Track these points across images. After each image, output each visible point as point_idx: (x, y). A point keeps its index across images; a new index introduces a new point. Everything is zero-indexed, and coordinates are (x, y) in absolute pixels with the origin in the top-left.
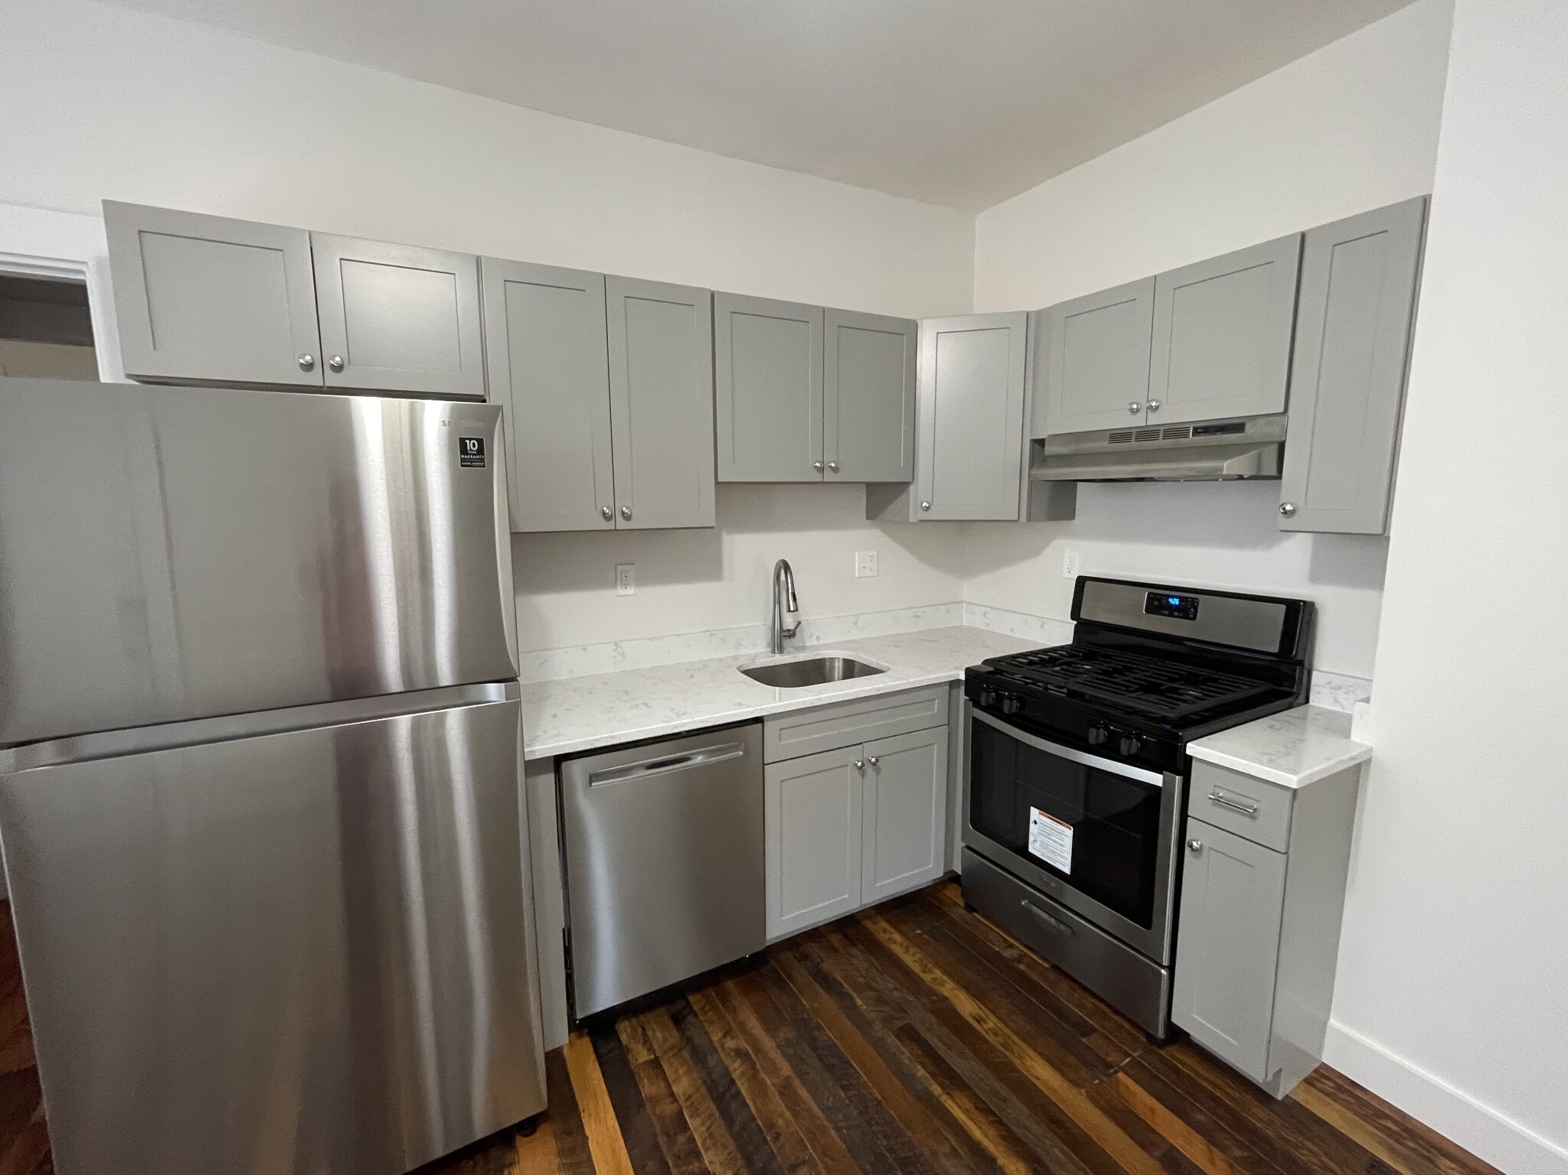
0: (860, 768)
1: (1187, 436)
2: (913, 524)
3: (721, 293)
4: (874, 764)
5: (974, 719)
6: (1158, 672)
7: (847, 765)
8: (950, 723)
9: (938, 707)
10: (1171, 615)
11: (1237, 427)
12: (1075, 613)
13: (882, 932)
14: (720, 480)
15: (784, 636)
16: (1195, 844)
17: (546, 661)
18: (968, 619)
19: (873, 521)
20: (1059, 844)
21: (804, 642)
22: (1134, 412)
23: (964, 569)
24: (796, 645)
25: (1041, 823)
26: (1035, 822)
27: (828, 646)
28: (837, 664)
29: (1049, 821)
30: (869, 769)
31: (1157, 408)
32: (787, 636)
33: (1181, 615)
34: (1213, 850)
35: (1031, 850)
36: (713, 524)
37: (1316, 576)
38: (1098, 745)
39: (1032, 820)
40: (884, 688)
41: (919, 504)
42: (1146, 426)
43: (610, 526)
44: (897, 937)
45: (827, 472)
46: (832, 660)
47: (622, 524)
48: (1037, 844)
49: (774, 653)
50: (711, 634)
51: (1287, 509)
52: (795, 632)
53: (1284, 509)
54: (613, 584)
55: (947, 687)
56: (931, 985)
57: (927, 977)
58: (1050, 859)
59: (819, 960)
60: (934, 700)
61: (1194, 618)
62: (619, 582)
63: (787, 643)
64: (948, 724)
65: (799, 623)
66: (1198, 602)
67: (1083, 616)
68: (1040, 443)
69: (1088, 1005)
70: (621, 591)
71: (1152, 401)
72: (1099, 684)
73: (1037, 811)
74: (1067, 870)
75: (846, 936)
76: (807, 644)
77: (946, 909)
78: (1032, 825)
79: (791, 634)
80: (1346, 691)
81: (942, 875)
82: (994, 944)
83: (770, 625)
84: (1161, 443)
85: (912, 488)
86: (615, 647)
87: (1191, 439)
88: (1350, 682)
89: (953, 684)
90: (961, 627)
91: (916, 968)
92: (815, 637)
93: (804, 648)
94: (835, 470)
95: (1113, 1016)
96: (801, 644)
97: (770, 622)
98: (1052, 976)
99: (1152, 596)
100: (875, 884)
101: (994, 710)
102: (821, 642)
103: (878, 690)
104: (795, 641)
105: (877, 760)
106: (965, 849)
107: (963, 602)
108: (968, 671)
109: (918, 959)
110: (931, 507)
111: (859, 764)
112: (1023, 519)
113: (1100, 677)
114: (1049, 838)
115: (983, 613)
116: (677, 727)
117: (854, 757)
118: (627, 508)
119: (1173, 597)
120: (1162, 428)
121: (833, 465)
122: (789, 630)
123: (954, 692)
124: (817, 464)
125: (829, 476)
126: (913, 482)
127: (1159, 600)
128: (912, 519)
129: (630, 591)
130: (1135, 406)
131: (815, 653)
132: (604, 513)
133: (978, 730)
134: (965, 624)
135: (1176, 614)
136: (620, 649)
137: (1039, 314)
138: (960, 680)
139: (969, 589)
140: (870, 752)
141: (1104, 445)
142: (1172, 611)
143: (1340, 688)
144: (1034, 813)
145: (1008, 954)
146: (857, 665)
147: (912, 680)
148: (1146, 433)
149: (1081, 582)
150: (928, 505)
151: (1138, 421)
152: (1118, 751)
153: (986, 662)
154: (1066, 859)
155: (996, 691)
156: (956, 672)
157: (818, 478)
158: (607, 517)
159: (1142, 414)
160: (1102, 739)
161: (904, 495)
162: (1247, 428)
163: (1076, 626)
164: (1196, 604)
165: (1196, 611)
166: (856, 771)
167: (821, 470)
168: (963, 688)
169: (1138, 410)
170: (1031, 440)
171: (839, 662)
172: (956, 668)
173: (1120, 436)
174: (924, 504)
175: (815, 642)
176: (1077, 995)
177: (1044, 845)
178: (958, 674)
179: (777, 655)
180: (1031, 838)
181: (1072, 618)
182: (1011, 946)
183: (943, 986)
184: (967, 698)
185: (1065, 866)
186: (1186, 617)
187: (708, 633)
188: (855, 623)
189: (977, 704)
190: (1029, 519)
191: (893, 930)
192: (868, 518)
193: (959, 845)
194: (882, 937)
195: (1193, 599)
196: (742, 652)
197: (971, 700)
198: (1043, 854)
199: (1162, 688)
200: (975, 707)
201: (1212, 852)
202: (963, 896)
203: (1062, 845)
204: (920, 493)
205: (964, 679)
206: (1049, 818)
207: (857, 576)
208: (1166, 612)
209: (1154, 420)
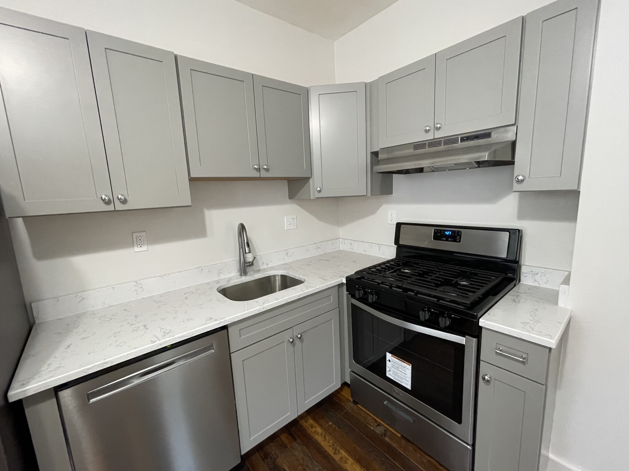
0: (292, 342)
1: (457, 142)
2: (312, 199)
3: (182, 56)
4: (300, 338)
5: (352, 304)
6: (445, 272)
7: (284, 341)
8: (340, 307)
9: (333, 299)
10: (447, 240)
11: (486, 135)
12: (397, 241)
13: (310, 428)
14: (192, 176)
15: (246, 266)
16: (486, 377)
17: (83, 299)
18: (344, 247)
19: (292, 200)
20: (404, 373)
21: (259, 266)
22: (427, 131)
23: (339, 222)
24: (255, 269)
25: (393, 361)
26: (390, 361)
27: (273, 268)
28: (277, 278)
29: (397, 360)
30: (297, 342)
31: (440, 128)
32: (248, 265)
33: (452, 240)
34: (496, 380)
35: (388, 375)
36: (190, 204)
37: (521, 216)
38: (426, 321)
39: (387, 359)
40: (303, 294)
41: (315, 189)
42: (434, 139)
43: (111, 208)
44: (319, 430)
45: (262, 171)
46: (274, 276)
47: (120, 207)
48: (391, 373)
49: (242, 276)
50: (202, 270)
51: (519, 179)
52: (253, 262)
53: (518, 179)
54: (132, 244)
55: (337, 288)
56: (339, 463)
57: (337, 458)
58: (399, 381)
59: (275, 457)
60: (331, 295)
61: (460, 241)
62: (135, 244)
63: (249, 269)
64: (338, 307)
65: (255, 258)
66: (461, 233)
67: (400, 243)
68: (375, 154)
69: (425, 461)
70: (137, 249)
71: (437, 124)
72: (418, 283)
73: (391, 355)
74: (409, 387)
75: (291, 435)
76: (261, 268)
77: (343, 404)
78: (388, 362)
79: (251, 264)
80: (540, 275)
81: (340, 386)
82: (371, 425)
83: (238, 260)
84: (442, 147)
85: (311, 180)
86: (135, 284)
87: (460, 144)
88: (543, 270)
89: (340, 285)
90: (340, 251)
91: (330, 451)
92: (265, 264)
93: (259, 271)
94: (267, 170)
95: (439, 467)
96: (258, 269)
97: (238, 258)
98: (404, 442)
99: (436, 231)
100: (305, 402)
101: (363, 300)
102: (269, 266)
103: (299, 296)
104: (254, 267)
105: (301, 336)
106: (351, 373)
107: (340, 238)
108: (347, 278)
109: (331, 444)
110: (322, 190)
111: (291, 340)
112: (369, 195)
113: (418, 278)
114: (398, 370)
115: (350, 244)
116: (161, 345)
117: (287, 336)
118: (122, 195)
119: (448, 231)
120: (443, 139)
121: (265, 167)
122: (249, 262)
123: (340, 289)
124: (256, 167)
125: (264, 174)
126: (311, 177)
127: (440, 233)
128: (312, 198)
129: (145, 248)
130: (428, 128)
131: (265, 273)
132: (104, 200)
133: (355, 311)
134: (341, 249)
135: (450, 239)
136: (140, 285)
137: (371, 84)
138: (343, 283)
139: (343, 231)
140: (297, 332)
141: (411, 151)
142: (447, 238)
143: (537, 274)
144: (389, 356)
145: (379, 430)
146: (288, 279)
147: (318, 287)
148: (434, 143)
149: (399, 226)
150: (320, 189)
151: (430, 137)
152: (438, 324)
153: (357, 273)
154: (408, 381)
155: (363, 289)
156: (340, 279)
157: (257, 175)
158: (108, 203)
159: (431, 132)
160: (427, 317)
161: (307, 184)
162: (493, 134)
163: (397, 247)
164: (460, 234)
165: (460, 237)
166: (290, 344)
167: (258, 170)
168: (345, 288)
169: (429, 130)
170: (371, 152)
171: (278, 276)
172: (341, 277)
173: (418, 146)
174: (318, 189)
175: (265, 267)
176: (418, 455)
177: (396, 374)
178: (342, 280)
179: (243, 277)
180: (388, 369)
181: (395, 244)
182: (379, 425)
183: (346, 463)
184: (347, 293)
185: (408, 385)
186: (455, 241)
187: (200, 269)
188: (287, 254)
189: (353, 296)
190: (372, 195)
191: (316, 425)
192: (289, 198)
193: (348, 370)
194: (310, 431)
195: (458, 231)
196: (223, 277)
197: (350, 294)
198: (395, 378)
199: (453, 282)
200: (352, 298)
201: (496, 381)
202: (352, 396)
203: (405, 374)
204: (315, 184)
205: (345, 283)
206: (397, 359)
207: (286, 229)
208: (444, 239)
209: (439, 135)
